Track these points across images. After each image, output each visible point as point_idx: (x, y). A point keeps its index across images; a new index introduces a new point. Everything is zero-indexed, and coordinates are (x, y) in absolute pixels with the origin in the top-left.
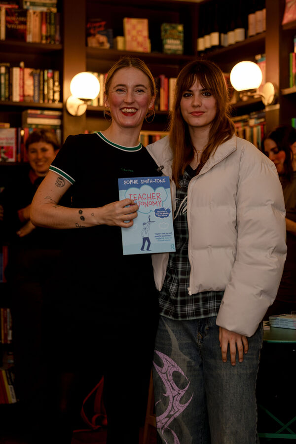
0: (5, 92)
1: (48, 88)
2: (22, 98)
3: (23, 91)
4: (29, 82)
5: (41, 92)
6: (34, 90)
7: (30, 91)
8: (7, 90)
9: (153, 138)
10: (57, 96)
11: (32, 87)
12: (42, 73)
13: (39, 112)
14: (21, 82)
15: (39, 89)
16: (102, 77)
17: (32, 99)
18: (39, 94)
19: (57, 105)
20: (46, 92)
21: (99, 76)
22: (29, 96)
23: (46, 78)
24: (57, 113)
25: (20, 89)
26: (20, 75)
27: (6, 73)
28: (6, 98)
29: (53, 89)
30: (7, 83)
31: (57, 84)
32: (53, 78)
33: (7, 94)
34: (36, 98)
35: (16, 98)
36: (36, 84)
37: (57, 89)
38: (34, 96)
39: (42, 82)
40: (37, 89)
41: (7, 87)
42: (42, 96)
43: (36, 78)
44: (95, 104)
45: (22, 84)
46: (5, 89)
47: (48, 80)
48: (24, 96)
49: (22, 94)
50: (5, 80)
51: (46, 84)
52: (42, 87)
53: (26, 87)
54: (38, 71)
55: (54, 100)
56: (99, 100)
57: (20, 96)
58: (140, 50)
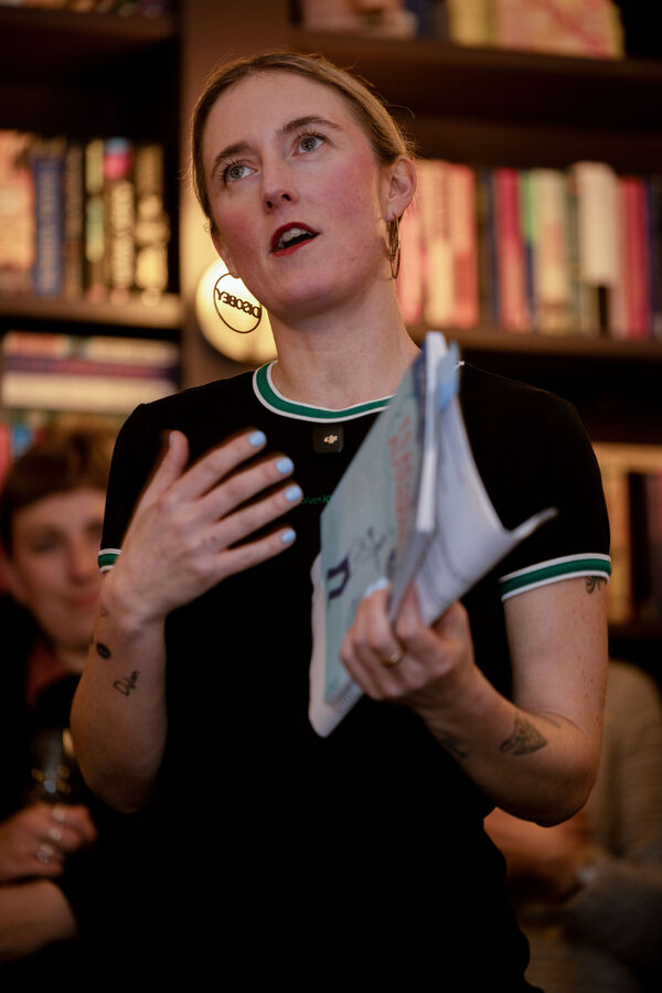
1: (109, 230)
4: (10, 201)
5: (74, 255)
6: (37, 240)
7: (13, 245)
10: (152, 269)
11: (25, 227)
12: (73, 158)
13: (60, 347)
15: (63, 239)
17: (25, 280)
18: (62, 262)
19: (157, 309)
20: (95, 246)
22: (8, 266)
23: (94, 180)
24: (154, 354)
29: (132, 233)
31: (151, 207)
32: (131, 176)
34: (48, 279)
36: (49, 206)
37: (152, 232)
38: (35, 269)
39: (74, 201)
40: (49, 233)
42: (75, 269)
43: (48, 182)
47: (105, 191)
51: (95, 211)
52: (75, 223)
54: (54, 148)
55: (135, 289)
58: (569, 45)
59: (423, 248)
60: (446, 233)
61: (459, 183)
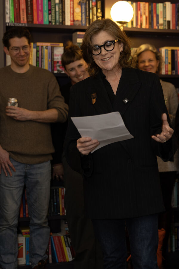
0: (59, 18)
1: (93, 14)
2: (72, 23)
3: (73, 17)
4: (78, 10)
5: (87, 18)
6: (82, 16)
7: (78, 17)
8: (61, 17)
9: (176, 52)
11: (80, 14)
12: (88, 2)
14: (72, 9)
15: (86, 16)
16: (134, 4)
17: (80, 23)
18: (86, 19)
20: (91, 18)
21: (132, 4)
22: (77, 21)
23: (91, 6)
25: (71, 15)
26: (70, 4)
27: (59, 3)
28: (60, 23)
29: (97, 15)
30: (61, 11)
31: (99, 11)
32: (96, 6)
33: (61, 20)
34: (84, 23)
35: (68, 23)
36: (84, 11)
37: (99, 15)
38: (82, 21)
39: (88, 10)
40: (83, 15)
41: (61, 14)
42: (88, 20)
43: (83, 7)
44: (129, 26)
45: (72, 12)
46: (59, 16)
47: (92, 8)
48: (74, 21)
49: (72, 19)
50: (59, 8)
51: (91, 11)
52: (88, 13)
53: (75, 14)
54: (85, 1)
56: (132, 22)
57: (71, 21)
59: (141, 16)
60: (144, 14)
61: (147, 4)
